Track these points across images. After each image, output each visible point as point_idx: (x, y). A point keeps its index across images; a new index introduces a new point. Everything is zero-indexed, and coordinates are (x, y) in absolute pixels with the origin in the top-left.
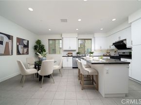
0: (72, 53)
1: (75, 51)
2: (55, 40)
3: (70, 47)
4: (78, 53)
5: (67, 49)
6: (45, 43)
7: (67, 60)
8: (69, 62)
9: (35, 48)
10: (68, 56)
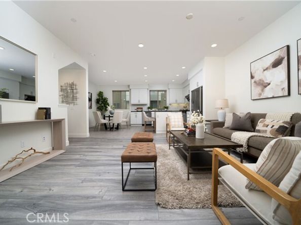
0: (142, 108)
1: (146, 105)
2: (121, 91)
3: (139, 101)
4: (149, 108)
5: (136, 102)
6: (109, 96)
7: (136, 116)
8: (137, 118)
9: (98, 101)
10: (137, 111)
